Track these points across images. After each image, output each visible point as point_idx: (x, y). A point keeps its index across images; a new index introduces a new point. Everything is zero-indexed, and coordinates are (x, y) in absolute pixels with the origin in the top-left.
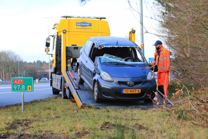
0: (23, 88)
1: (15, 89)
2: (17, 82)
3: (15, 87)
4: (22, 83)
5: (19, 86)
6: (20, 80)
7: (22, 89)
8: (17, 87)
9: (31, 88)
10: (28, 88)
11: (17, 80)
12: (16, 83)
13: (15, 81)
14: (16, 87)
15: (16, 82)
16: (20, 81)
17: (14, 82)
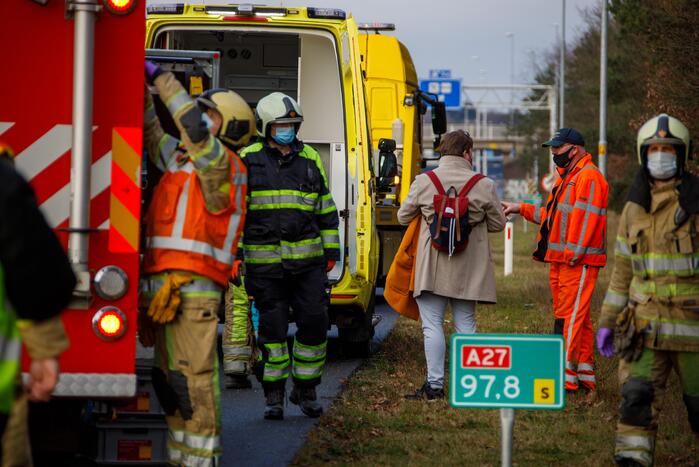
0: (512, 391)
1: (466, 395)
2: (481, 356)
3: (469, 382)
4: (506, 363)
5: (492, 378)
6: (494, 349)
7: (503, 396)
8: (482, 384)
9: (551, 392)
10: (538, 394)
11: (479, 351)
12: (473, 364)
13: (467, 351)
14: (474, 387)
15: (473, 356)
16: (496, 357)
17: (466, 358)
